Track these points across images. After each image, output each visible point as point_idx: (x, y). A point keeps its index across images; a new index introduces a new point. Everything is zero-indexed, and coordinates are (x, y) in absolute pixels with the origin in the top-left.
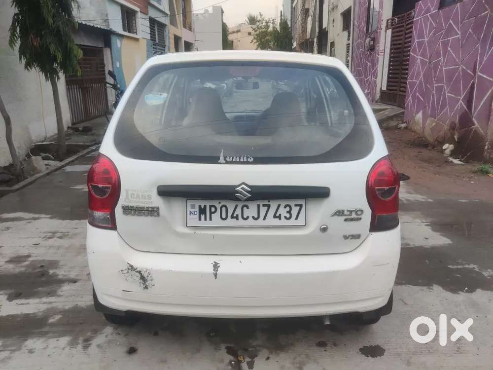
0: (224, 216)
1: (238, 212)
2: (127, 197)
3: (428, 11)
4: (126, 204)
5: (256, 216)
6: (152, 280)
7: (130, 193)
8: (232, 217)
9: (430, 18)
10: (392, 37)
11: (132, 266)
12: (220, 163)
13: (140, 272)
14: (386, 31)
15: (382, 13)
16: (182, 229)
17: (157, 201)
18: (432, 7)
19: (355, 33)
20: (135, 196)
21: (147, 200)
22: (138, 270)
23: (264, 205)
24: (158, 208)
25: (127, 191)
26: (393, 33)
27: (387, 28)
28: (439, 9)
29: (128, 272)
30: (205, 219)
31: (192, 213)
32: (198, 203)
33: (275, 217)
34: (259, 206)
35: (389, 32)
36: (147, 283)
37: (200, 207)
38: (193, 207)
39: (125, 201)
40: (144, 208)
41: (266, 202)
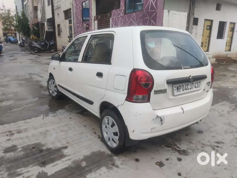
0: (183, 90)
1: (186, 87)
2: (156, 87)
3: (119, 14)
4: (156, 89)
5: (191, 88)
6: (164, 120)
7: (158, 84)
8: (185, 89)
9: (120, 18)
10: (98, 24)
11: (158, 116)
12: (183, 69)
13: (161, 118)
14: (94, 22)
15: (92, 13)
16: (171, 97)
17: (166, 87)
18: (121, 13)
19: (75, 21)
20: (160, 86)
21: (164, 87)
22: (160, 117)
23: (192, 84)
24: (166, 89)
25: (157, 84)
26: (98, 22)
27: (95, 20)
28: (124, 14)
29: (156, 119)
30: (179, 92)
31: (175, 90)
32: (177, 85)
33: (195, 87)
34: (191, 84)
35: (96, 22)
36: (163, 122)
37: (177, 87)
38: (175, 87)
39: (156, 88)
40: (162, 90)
41: (192, 83)
